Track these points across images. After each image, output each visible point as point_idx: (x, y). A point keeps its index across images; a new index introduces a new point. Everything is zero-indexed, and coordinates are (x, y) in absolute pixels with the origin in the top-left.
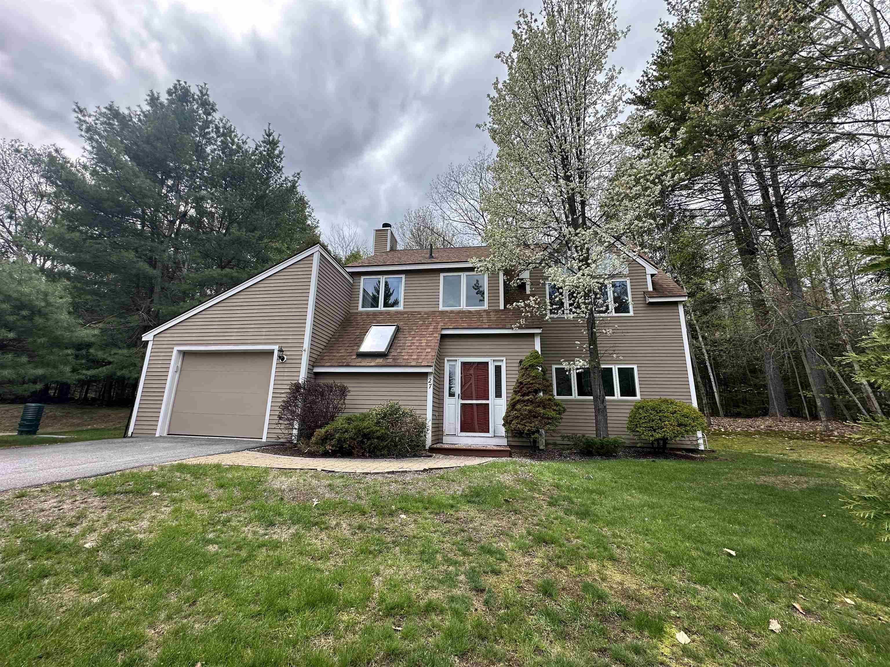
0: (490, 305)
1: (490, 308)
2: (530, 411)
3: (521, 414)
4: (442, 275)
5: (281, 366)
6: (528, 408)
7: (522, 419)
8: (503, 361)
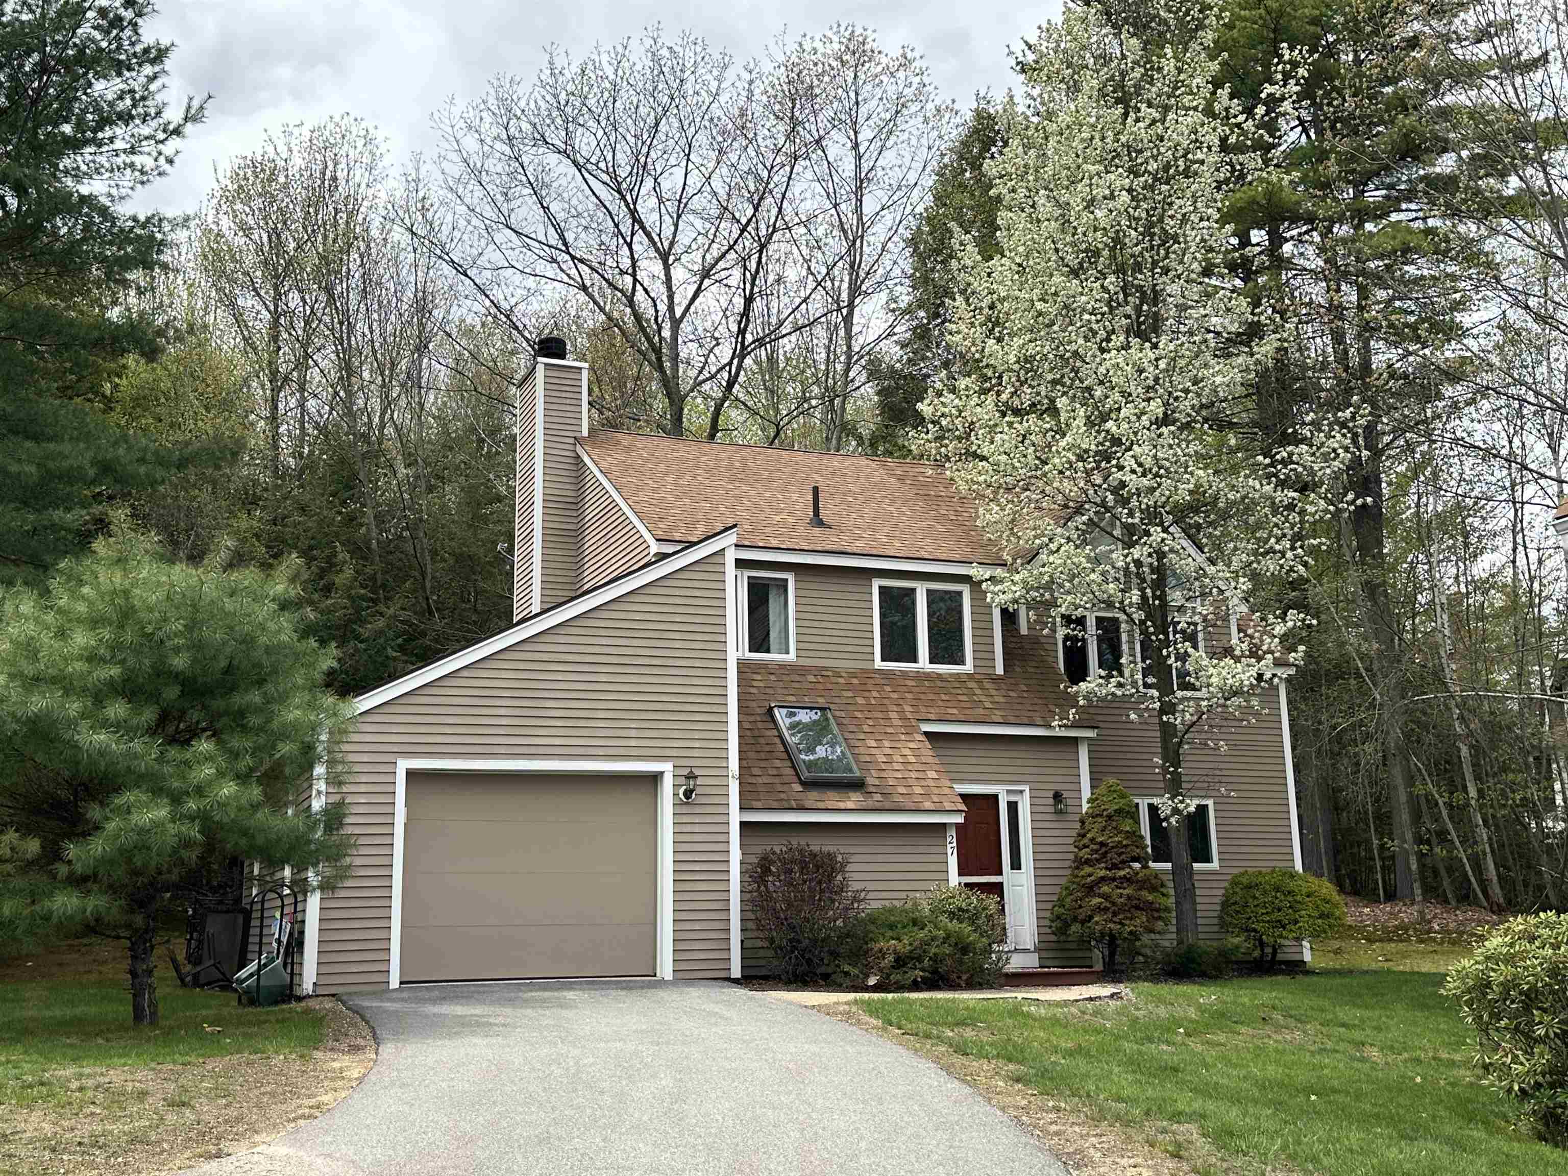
0: (979, 663)
1: (979, 670)
2: (1129, 898)
3: (1114, 904)
4: (876, 583)
5: (685, 809)
6: (1125, 892)
7: (1115, 914)
8: (1021, 792)
